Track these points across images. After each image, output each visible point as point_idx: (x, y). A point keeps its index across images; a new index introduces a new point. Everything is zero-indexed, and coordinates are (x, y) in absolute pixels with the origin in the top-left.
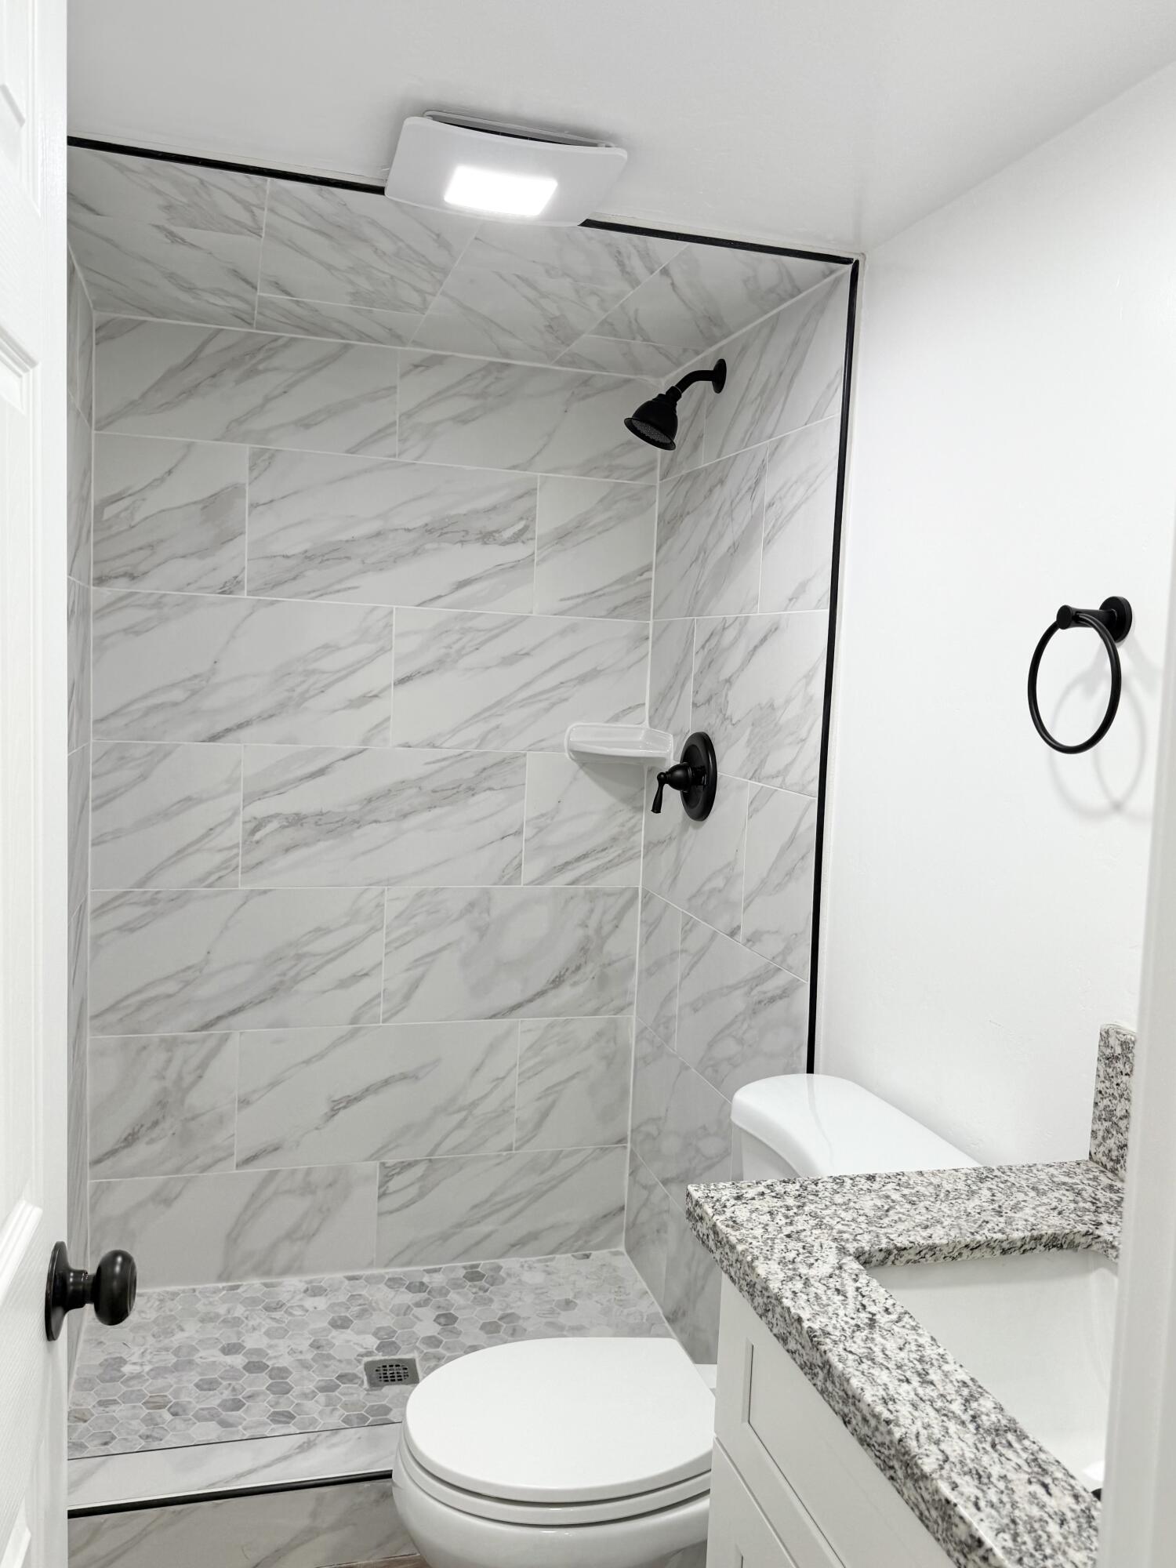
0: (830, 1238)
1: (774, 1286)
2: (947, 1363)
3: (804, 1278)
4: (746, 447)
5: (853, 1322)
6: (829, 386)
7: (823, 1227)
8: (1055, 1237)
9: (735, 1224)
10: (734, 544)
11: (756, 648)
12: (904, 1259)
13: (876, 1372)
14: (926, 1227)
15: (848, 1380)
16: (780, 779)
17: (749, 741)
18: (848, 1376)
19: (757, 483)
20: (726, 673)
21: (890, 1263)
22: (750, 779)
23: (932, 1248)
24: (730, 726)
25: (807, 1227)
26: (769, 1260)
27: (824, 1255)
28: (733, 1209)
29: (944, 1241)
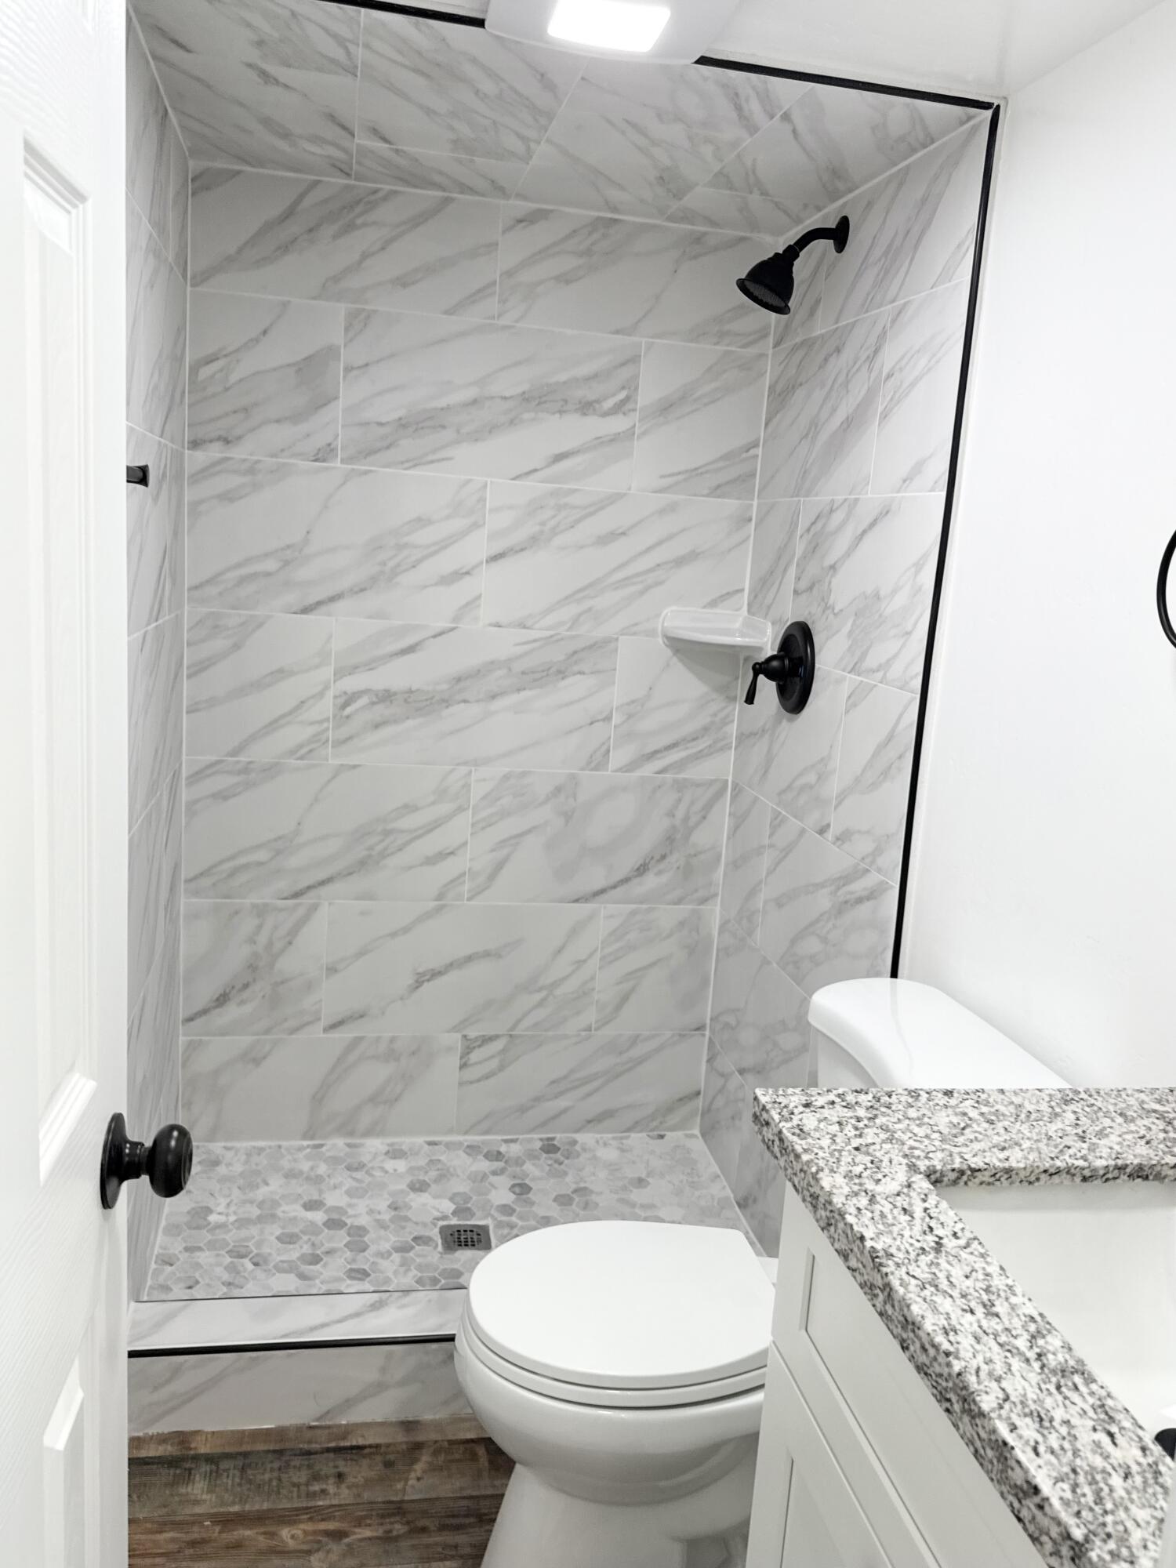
0: (901, 1154)
1: (838, 1200)
2: (1015, 1295)
3: (870, 1194)
4: (867, 311)
5: (918, 1245)
6: (959, 246)
7: (894, 1141)
8: (1140, 1167)
9: (801, 1132)
10: (848, 418)
11: (864, 532)
12: (977, 1181)
13: (939, 1299)
14: (1003, 1149)
15: (908, 1306)
16: (880, 675)
17: (850, 633)
18: (909, 1302)
19: (876, 352)
20: (830, 560)
21: (962, 1183)
22: (849, 673)
23: (1009, 1171)
24: (831, 616)
25: (878, 1140)
26: (835, 1172)
27: (892, 1171)
28: (800, 1116)
29: (1022, 1165)
